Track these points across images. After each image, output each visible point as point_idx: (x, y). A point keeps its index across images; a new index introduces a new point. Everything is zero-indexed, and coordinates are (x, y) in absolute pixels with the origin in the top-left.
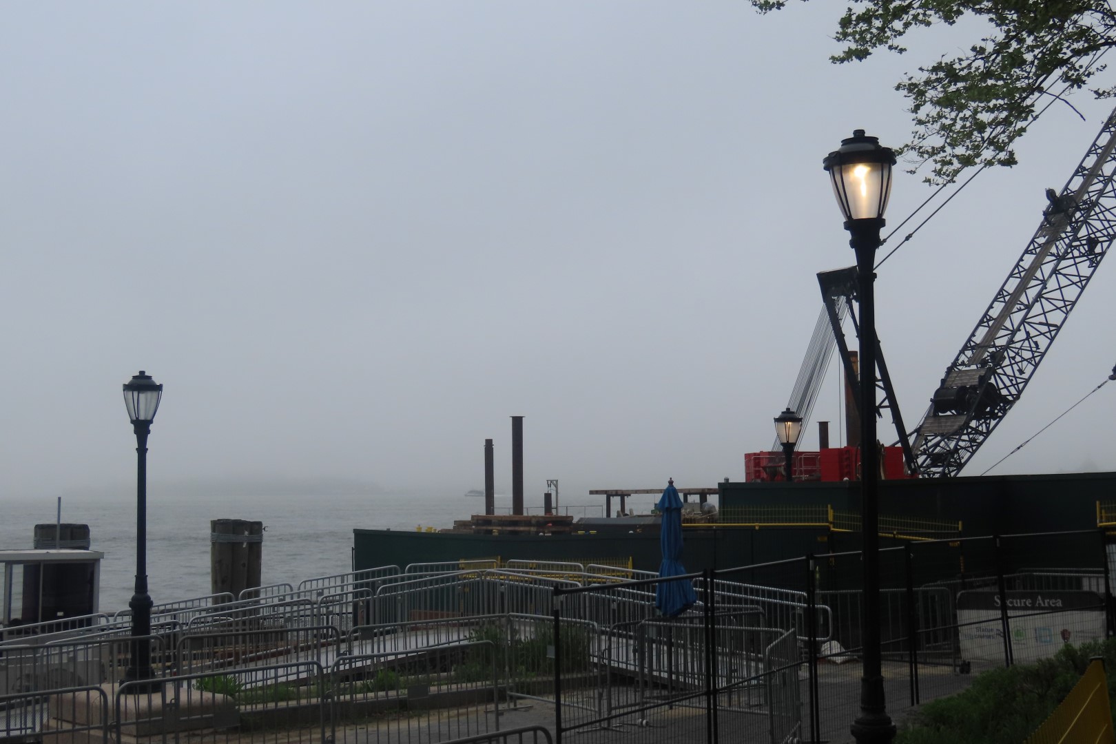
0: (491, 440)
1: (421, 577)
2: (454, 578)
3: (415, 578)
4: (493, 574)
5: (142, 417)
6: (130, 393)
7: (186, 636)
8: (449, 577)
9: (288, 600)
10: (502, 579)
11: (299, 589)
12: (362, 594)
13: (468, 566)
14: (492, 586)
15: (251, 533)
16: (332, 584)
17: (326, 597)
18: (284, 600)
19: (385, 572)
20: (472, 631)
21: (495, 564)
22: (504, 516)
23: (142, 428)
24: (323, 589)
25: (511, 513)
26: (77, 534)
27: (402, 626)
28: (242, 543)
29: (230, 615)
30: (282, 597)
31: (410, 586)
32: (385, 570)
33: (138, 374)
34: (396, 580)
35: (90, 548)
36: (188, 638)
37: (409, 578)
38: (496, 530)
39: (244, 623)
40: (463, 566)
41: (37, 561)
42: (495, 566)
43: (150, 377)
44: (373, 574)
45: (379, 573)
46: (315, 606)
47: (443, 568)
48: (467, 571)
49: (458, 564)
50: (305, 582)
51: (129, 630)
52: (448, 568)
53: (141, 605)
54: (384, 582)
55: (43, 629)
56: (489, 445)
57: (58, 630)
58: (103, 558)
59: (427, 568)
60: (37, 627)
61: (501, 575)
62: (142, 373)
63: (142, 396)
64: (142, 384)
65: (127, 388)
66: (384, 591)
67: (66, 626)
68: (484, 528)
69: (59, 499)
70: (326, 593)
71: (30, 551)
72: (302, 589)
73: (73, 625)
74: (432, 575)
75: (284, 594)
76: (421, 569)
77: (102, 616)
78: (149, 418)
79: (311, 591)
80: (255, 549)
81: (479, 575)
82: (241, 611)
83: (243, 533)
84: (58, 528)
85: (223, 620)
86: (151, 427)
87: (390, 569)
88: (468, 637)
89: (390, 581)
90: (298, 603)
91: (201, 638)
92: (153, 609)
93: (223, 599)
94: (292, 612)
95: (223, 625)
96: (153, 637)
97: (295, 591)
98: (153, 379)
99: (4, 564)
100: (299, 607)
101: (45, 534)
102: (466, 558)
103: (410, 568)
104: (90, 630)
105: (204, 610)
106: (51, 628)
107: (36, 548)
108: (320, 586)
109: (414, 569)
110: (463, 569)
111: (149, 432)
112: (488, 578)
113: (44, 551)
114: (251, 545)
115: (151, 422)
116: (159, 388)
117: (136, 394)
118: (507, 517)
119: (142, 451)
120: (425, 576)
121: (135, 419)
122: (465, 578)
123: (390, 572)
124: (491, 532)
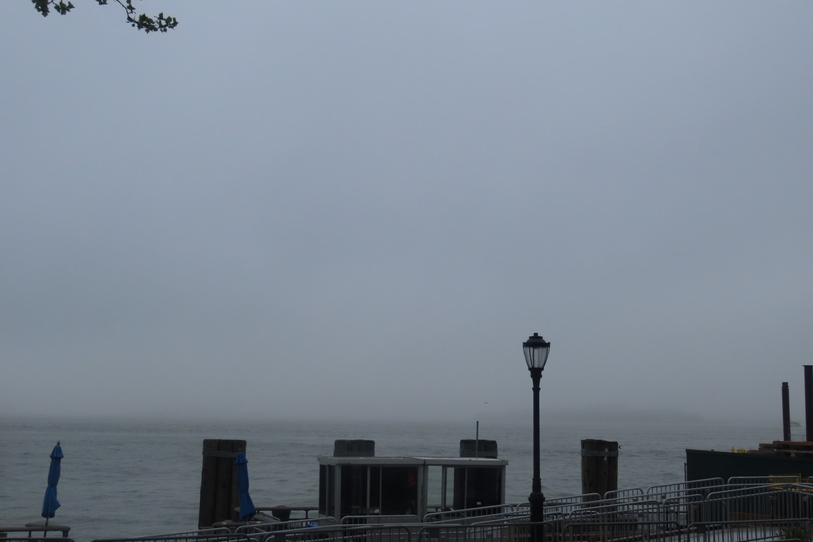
0: (787, 383)
1: (740, 487)
2: (766, 489)
3: (735, 488)
4: (795, 487)
5: (536, 366)
6: (528, 349)
7: (569, 524)
8: (762, 488)
9: (640, 500)
10: (804, 492)
11: (648, 493)
12: (695, 499)
13: (777, 480)
14: (796, 496)
15: (610, 450)
16: (673, 490)
17: (669, 500)
18: (637, 500)
19: (712, 483)
20: (782, 531)
21: (797, 479)
22: (800, 442)
23: (536, 373)
24: (665, 494)
25: (805, 440)
26: (489, 447)
27: (726, 525)
28: (604, 457)
29: (598, 510)
30: (635, 498)
31: (731, 494)
32: (712, 481)
33: (533, 335)
34: (721, 489)
35: (498, 457)
36: (570, 525)
37: (731, 488)
38: (793, 453)
39: (609, 516)
40: (772, 480)
41: (462, 465)
42: (798, 481)
43: (541, 338)
44: (703, 484)
45: (708, 483)
46: (660, 506)
47: (757, 481)
48: (776, 484)
49: (768, 478)
50: (652, 488)
51: (529, 517)
52: (761, 481)
53: (537, 500)
54: (712, 490)
55: (469, 514)
56: (785, 387)
57: (479, 514)
58: (508, 465)
59: (744, 481)
60: (463, 512)
61: (803, 488)
62: (536, 334)
63: (536, 351)
64: (536, 342)
65: (526, 345)
66: (711, 497)
67: (484, 512)
68: (784, 451)
69: (478, 422)
70: (668, 497)
71: (458, 459)
72: (650, 493)
73: (489, 511)
74: (748, 486)
75: (637, 496)
76: (740, 481)
77: (509, 506)
78: (541, 367)
79: (657, 495)
80: (613, 462)
81: (786, 487)
82: (606, 507)
83: (604, 450)
84: (477, 443)
85: (594, 513)
86: (543, 373)
87: (716, 481)
88: (778, 534)
89: (716, 489)
90: (648, 503)
91: (580, 526)
92: (544, 503)
93: (593, 498)
94: (643, 510)
95: (594, 517)
96: (545, 524)
97: (645, 494)
98: (544, 338)
99: (441, 467)
100: (648, 506)
101: (468, 447)
102: (774, 474)
103: (732, 480)
104: (500, 516)
105: (579, 505)
106: (474, 513)
107: (461, 456)
108: (664, 491)
109: (735, 481)
110: (772, 482)
111: (541, 376)
112: (793, 490)
113: (468, 459)
114: (610, 459)
115: (542, 369)
116: (547, 345)
117: (532, 349)
118: (802, 443)
119: (536, 390)
120: (743, 487)
121: (531, 367)
122: (775, 490)
123: (716, 482)
124: (789, 454)
